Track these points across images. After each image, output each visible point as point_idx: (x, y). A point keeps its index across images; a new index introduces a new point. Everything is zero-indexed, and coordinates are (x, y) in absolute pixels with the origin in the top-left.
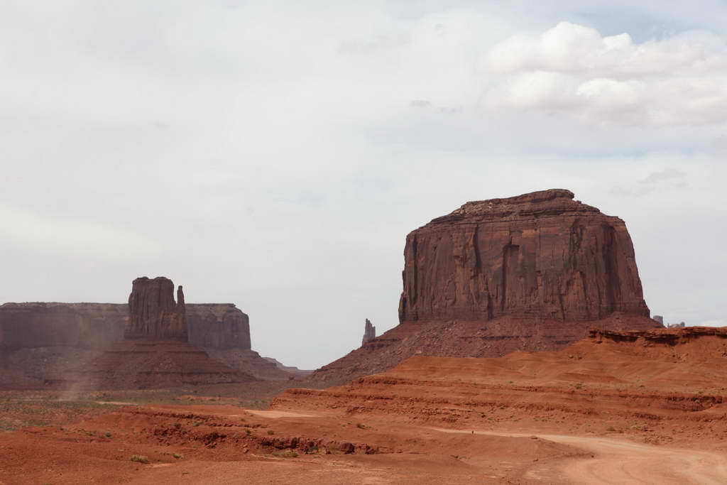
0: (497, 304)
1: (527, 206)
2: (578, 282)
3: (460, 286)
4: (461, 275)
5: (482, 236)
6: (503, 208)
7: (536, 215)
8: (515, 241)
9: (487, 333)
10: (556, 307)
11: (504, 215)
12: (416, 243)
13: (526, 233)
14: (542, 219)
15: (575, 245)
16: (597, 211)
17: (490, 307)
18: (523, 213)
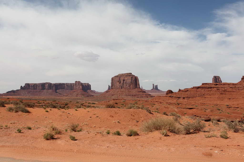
0: (122, 87)
1: (126, 75)
2: (132, 84)
3: (118, 85)
4: (118, 83)
5: (121, 78)
6: (123, 75)
7: (127, 76)
8: (125, 79)
9: (121, 91)
10: (129, 87)
11: (123, 76)
12: (112, 79)
13: (126, 78)
14: (128, 77)
15: (132, 80)
16: (134, 76)
17: (121, 87)
18: (126, 76)
